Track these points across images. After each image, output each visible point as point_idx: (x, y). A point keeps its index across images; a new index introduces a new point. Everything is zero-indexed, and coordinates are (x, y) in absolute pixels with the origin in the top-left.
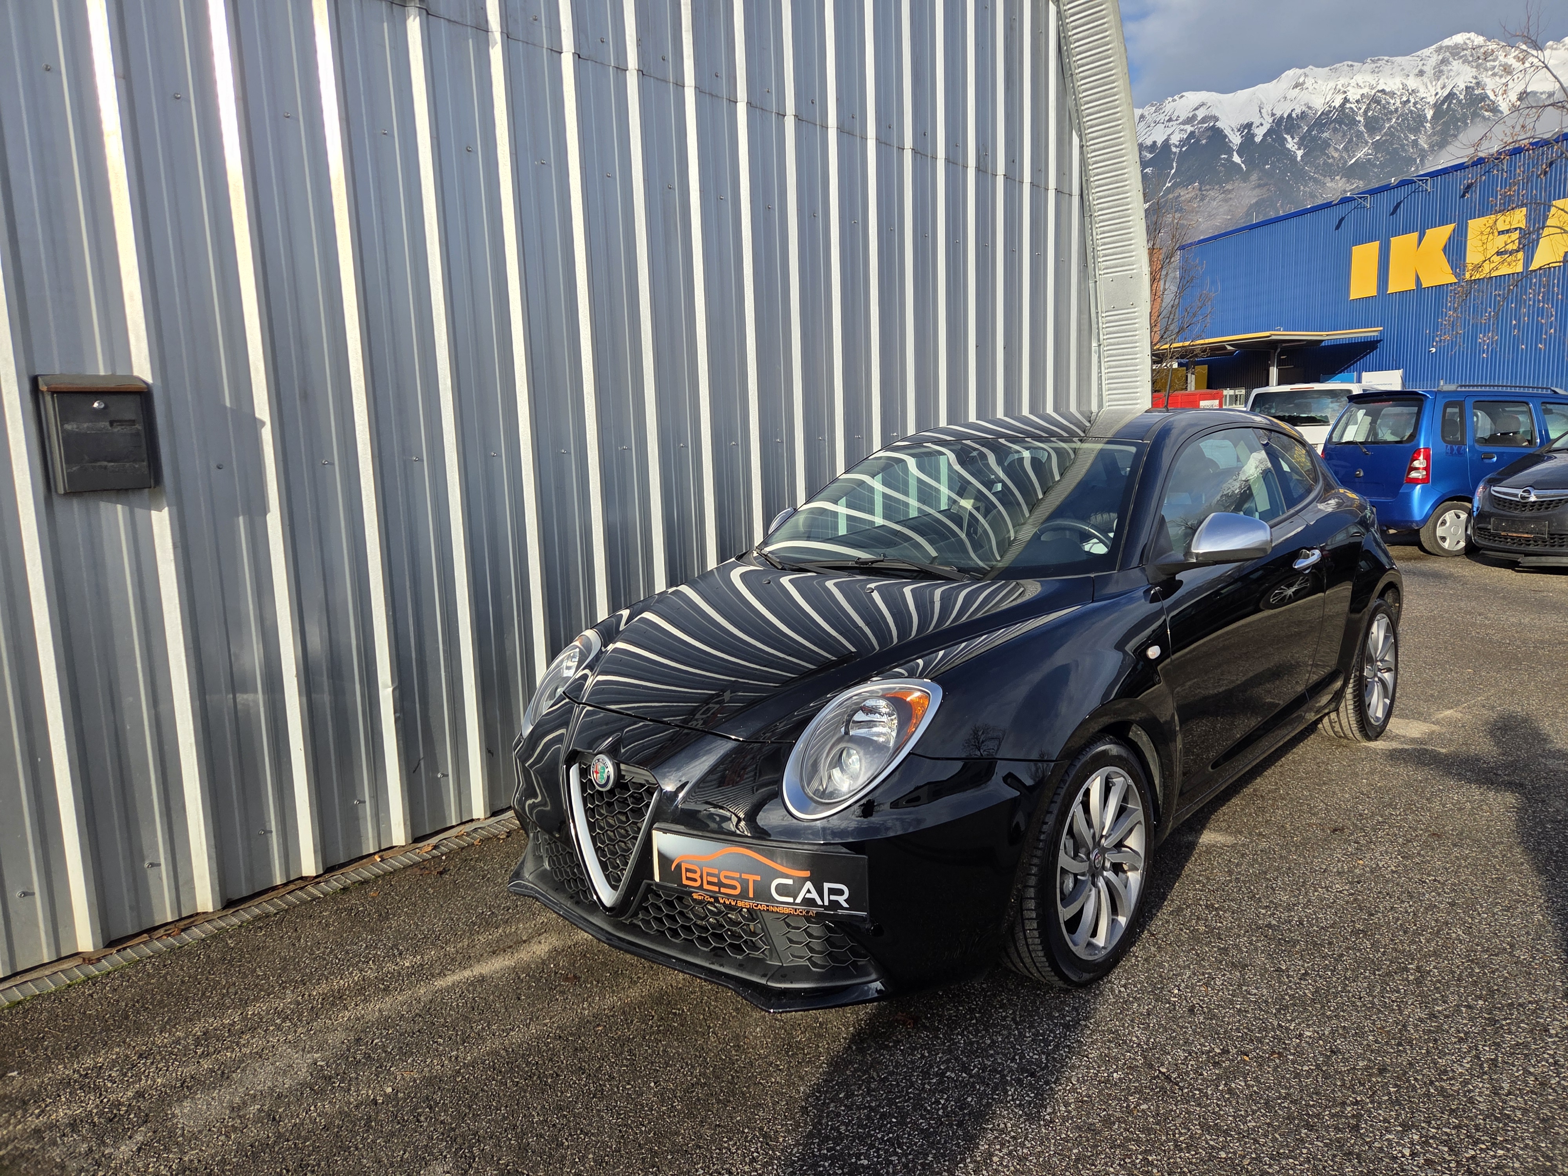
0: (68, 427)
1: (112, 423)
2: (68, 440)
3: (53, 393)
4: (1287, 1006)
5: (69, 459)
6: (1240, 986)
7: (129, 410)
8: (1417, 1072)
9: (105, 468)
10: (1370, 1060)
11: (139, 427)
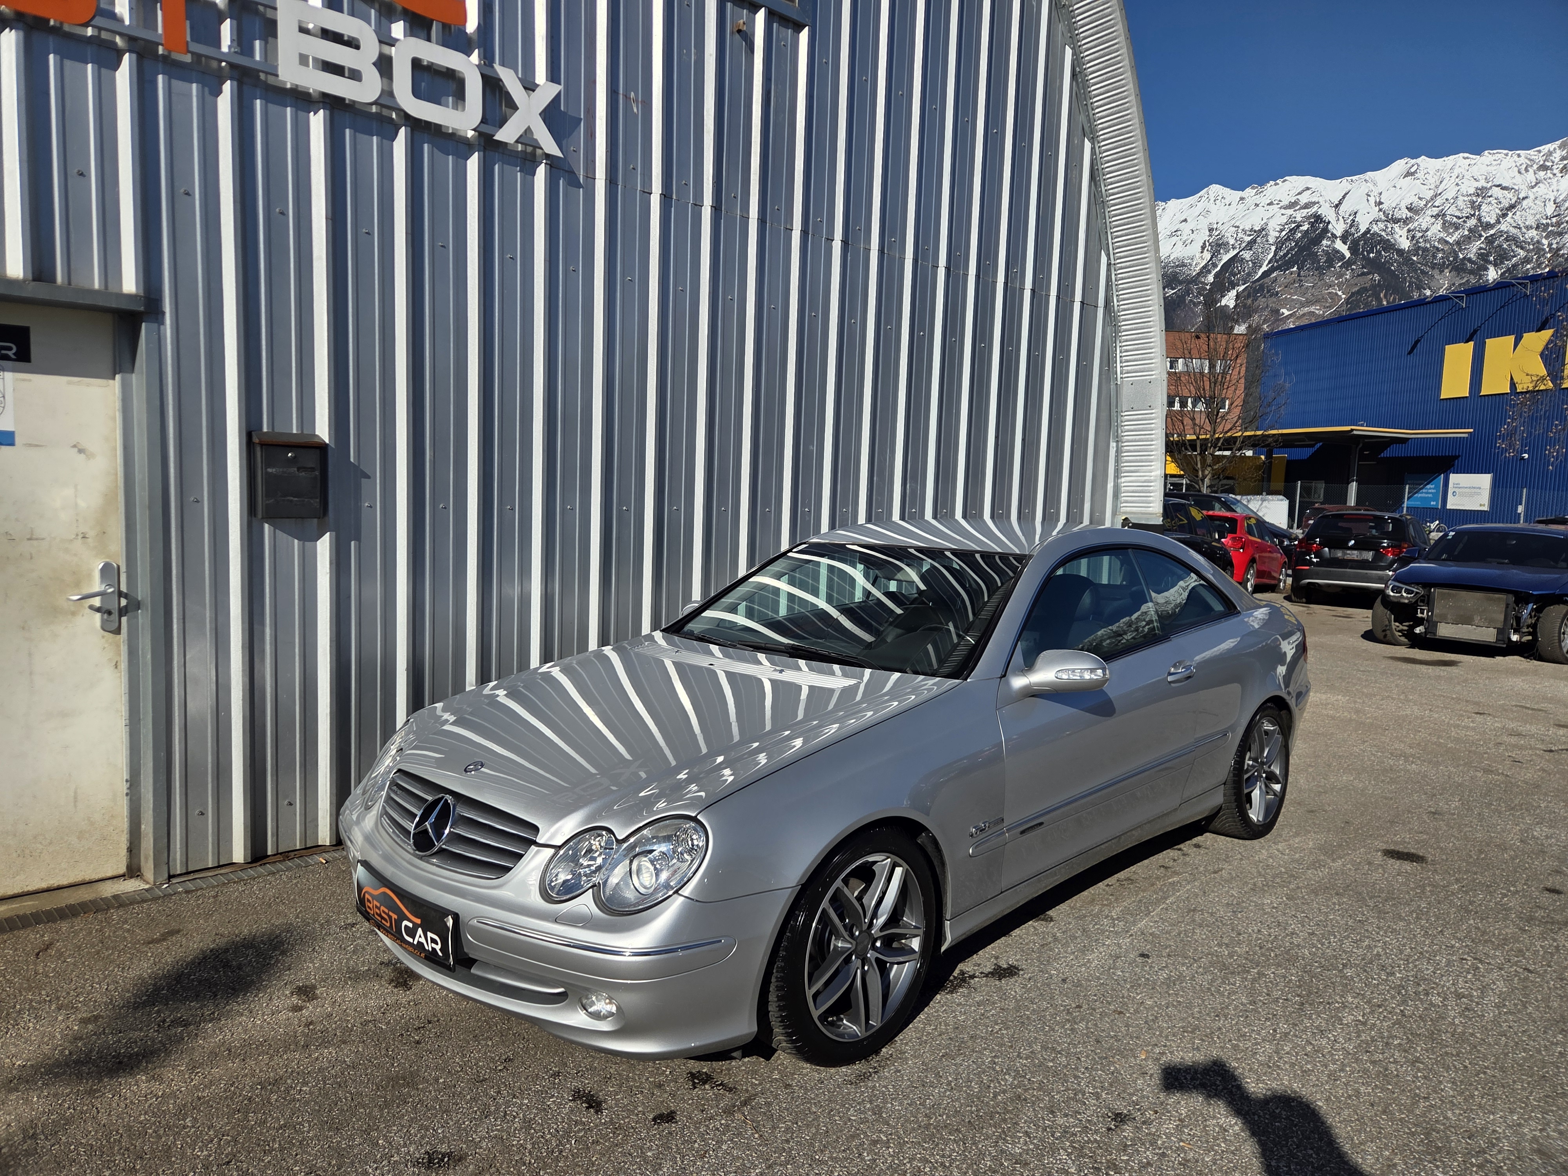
0: (270, 470)
1: (299, 469)
2: (269, 479)
3: (262, 445)
4: (1140, 985)
5: (268, 494)
6: (1110, 968)
7: (311, 460)
8: (1222, 1034)
9: (291, 501)
10: (1189, 1022)
11: (317, 473)
